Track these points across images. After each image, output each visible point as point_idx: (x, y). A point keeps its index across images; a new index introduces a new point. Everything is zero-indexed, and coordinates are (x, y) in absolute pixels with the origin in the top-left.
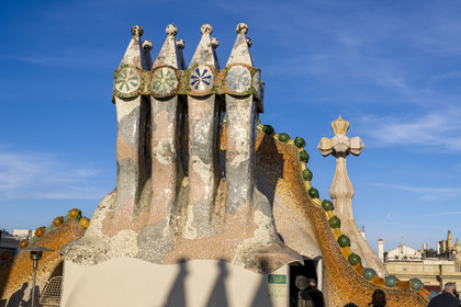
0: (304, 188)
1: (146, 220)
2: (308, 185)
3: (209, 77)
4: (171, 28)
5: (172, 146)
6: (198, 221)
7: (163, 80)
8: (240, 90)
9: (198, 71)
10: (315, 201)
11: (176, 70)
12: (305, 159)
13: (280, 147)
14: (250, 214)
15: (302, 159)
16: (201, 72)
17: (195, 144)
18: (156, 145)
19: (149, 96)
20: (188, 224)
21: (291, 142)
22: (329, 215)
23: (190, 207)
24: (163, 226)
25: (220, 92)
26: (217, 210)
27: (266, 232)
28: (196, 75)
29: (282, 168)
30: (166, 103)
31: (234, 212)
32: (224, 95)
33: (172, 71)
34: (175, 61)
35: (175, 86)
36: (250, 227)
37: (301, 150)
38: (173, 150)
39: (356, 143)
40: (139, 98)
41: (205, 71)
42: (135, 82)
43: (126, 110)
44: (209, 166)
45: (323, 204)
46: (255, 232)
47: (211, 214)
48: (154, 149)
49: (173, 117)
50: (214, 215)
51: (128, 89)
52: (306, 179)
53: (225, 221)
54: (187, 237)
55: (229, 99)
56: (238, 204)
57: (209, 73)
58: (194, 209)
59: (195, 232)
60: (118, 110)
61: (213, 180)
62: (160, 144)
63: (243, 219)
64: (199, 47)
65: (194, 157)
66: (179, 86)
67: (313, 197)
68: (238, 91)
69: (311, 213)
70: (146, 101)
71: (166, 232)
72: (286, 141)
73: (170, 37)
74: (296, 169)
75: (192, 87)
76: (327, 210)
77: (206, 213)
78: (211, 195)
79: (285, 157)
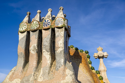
0: (89, 67)
1: (25, 75)
2: (90, 66)
3: (49, 22)
4: (39, 11)
5: (36, 47)
6: (44, 74)
7: (34, 25)
8: (60, 25)
9: (45, 21)
10: (93, 71)
11: (38, 22)
12: (89, 57)
13: (80, 54)
14: (64, 71)
15: (88, 57)
16: (46, 21)
17: (44, 45)
18: (31, 47)
19: (29, 31)
20: (40, 75)
21: (84, 52)
22: (98, 75)
23: (42, 69)
24: (31, 77)
25: (53, 27)
26: (52, 70)
27: (71, 78)
28: (45, 22)
29: (81, 60)
30: (35, 33)
31: (58, 70)
32: (54, 28)
33: (37, 22)
34: (39, 19)
35: (38, 27)
36: (64, 76)
37: (88, 54)
38: (36, 48)
39: (105, 54)
40: (26, 32)
41: (48, 21)
42: (25, 27)
43: (22, 37)
44: (49, 53)
45: (96, 72)
46: (66, 78)
47: (49, 71)
48: (30, 48)
49: (37, 37)
50: (51, 72)
51: (22, 29)
52: (89, 64)
53: (54, 74)
54: (39, 81)
55: (56, 29)
56: (60, 67)
57: (49, 21)
58: (43, 70)
59: (42, 78)
60: (19, 36)
61: (50, 58)
62: (32, 46)
63: (61, 72)
64: (47, 15)
65: (44, 50)
66: (39, 27)
67: (92, 69)
68: (59, 25)
69: (92, 75)
70: (29, 33)
71: (31, 79)
72: (82, 52)
73: (38, 14)
74: (86, 60)
75: (43, 26)
76: (98, 74)
77: (47, 71)
78: (50, 64)
79: (82, 57)
